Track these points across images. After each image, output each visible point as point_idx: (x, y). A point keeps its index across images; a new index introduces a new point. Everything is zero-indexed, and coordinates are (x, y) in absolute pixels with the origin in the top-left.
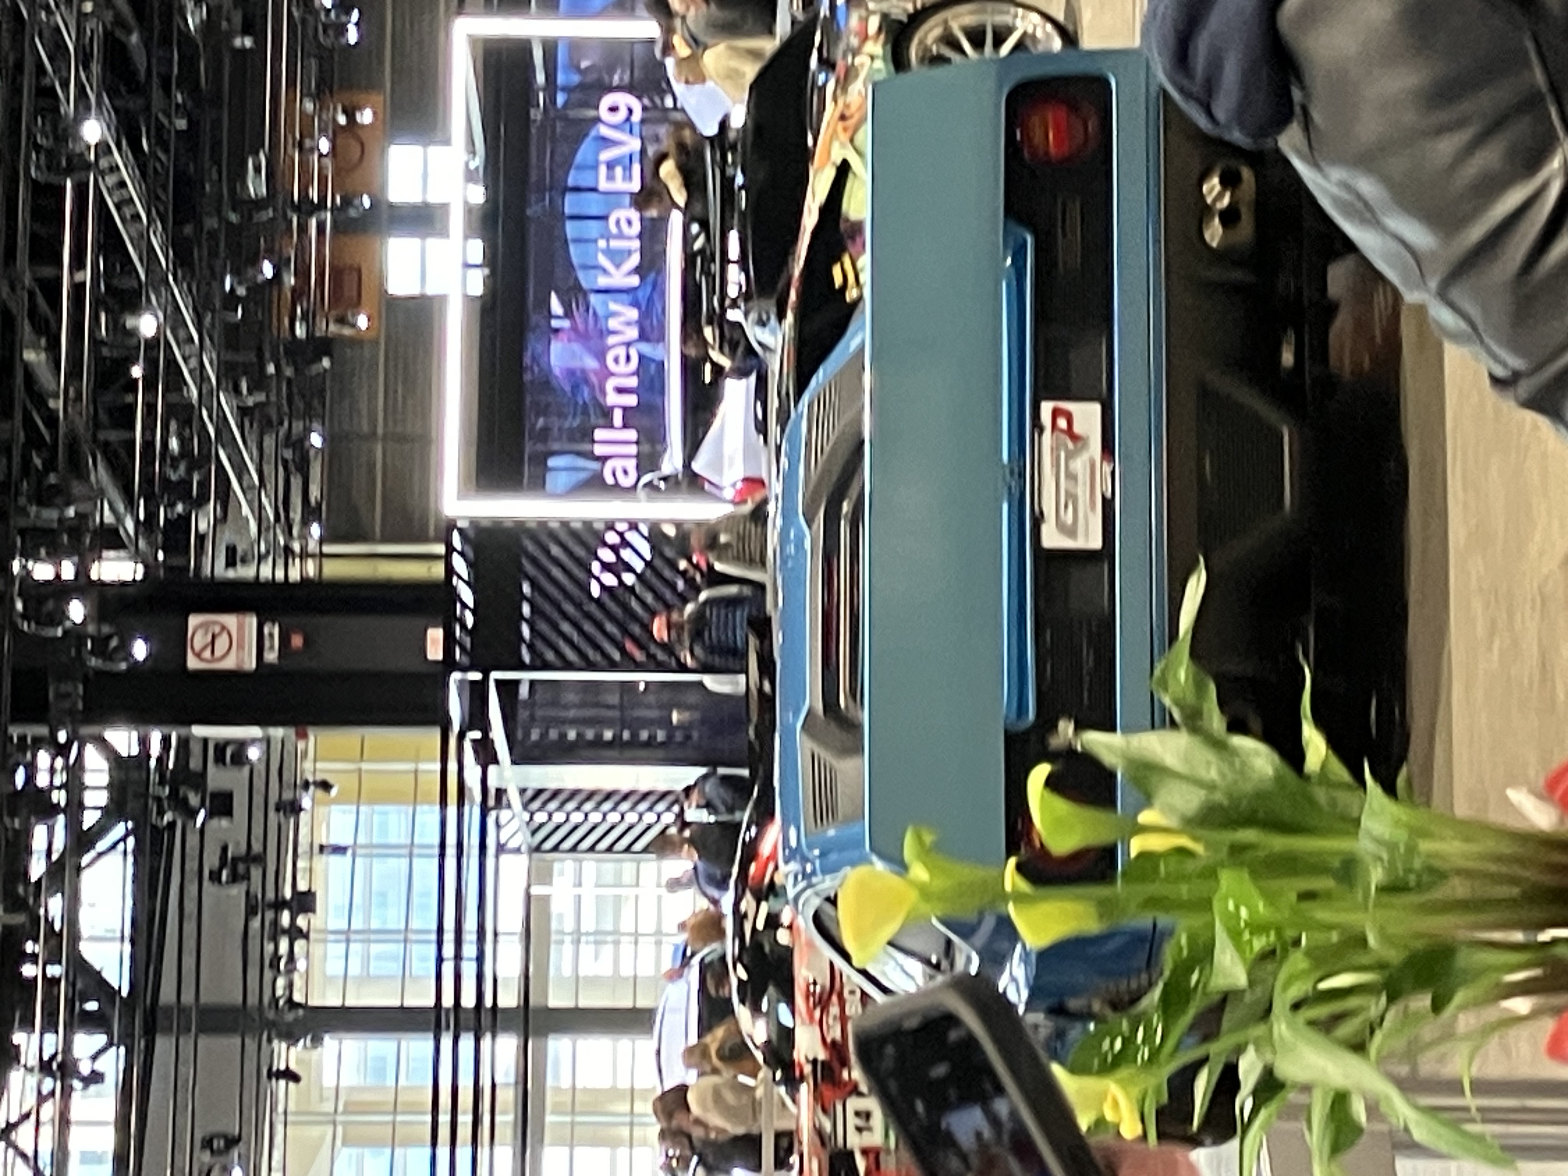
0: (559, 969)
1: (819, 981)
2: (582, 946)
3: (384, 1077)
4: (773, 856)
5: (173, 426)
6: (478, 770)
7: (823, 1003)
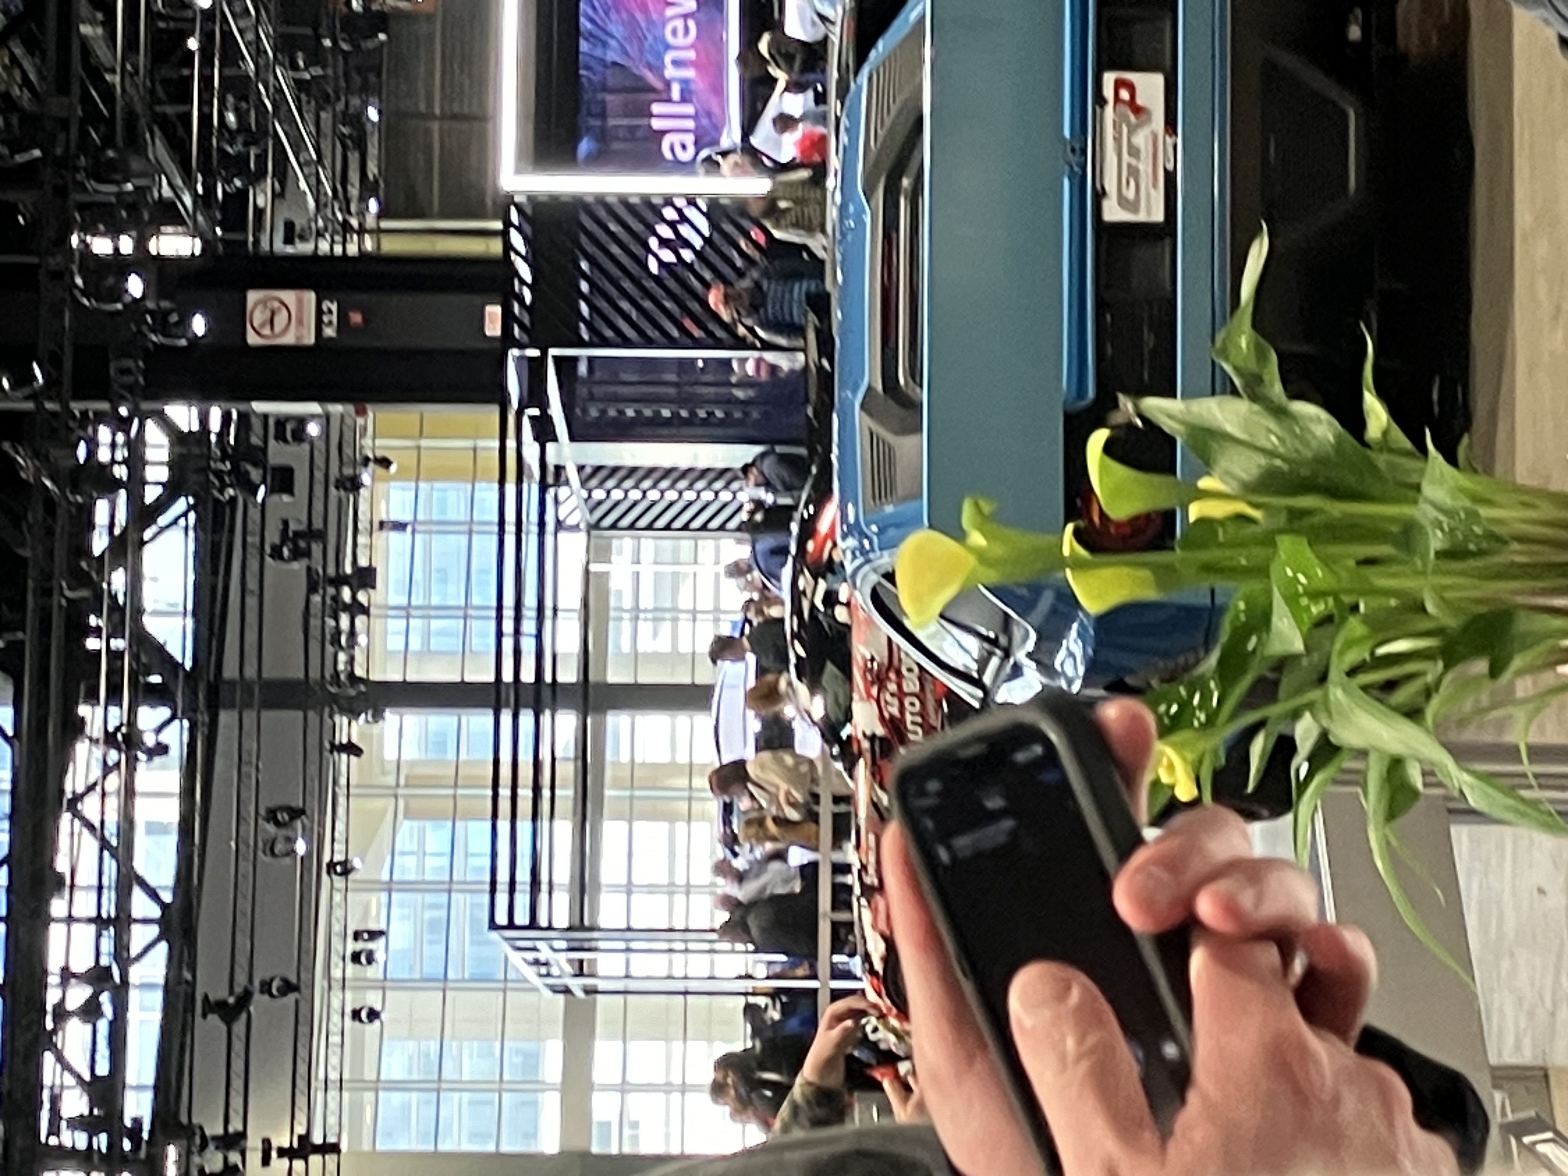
0: (618, 646)
1: (877, 657)
2: (640, 623)
3: (445, 752)
4: (831, 533)
5: (230, 99)
6: (536, 447)
7: (880, 680)
